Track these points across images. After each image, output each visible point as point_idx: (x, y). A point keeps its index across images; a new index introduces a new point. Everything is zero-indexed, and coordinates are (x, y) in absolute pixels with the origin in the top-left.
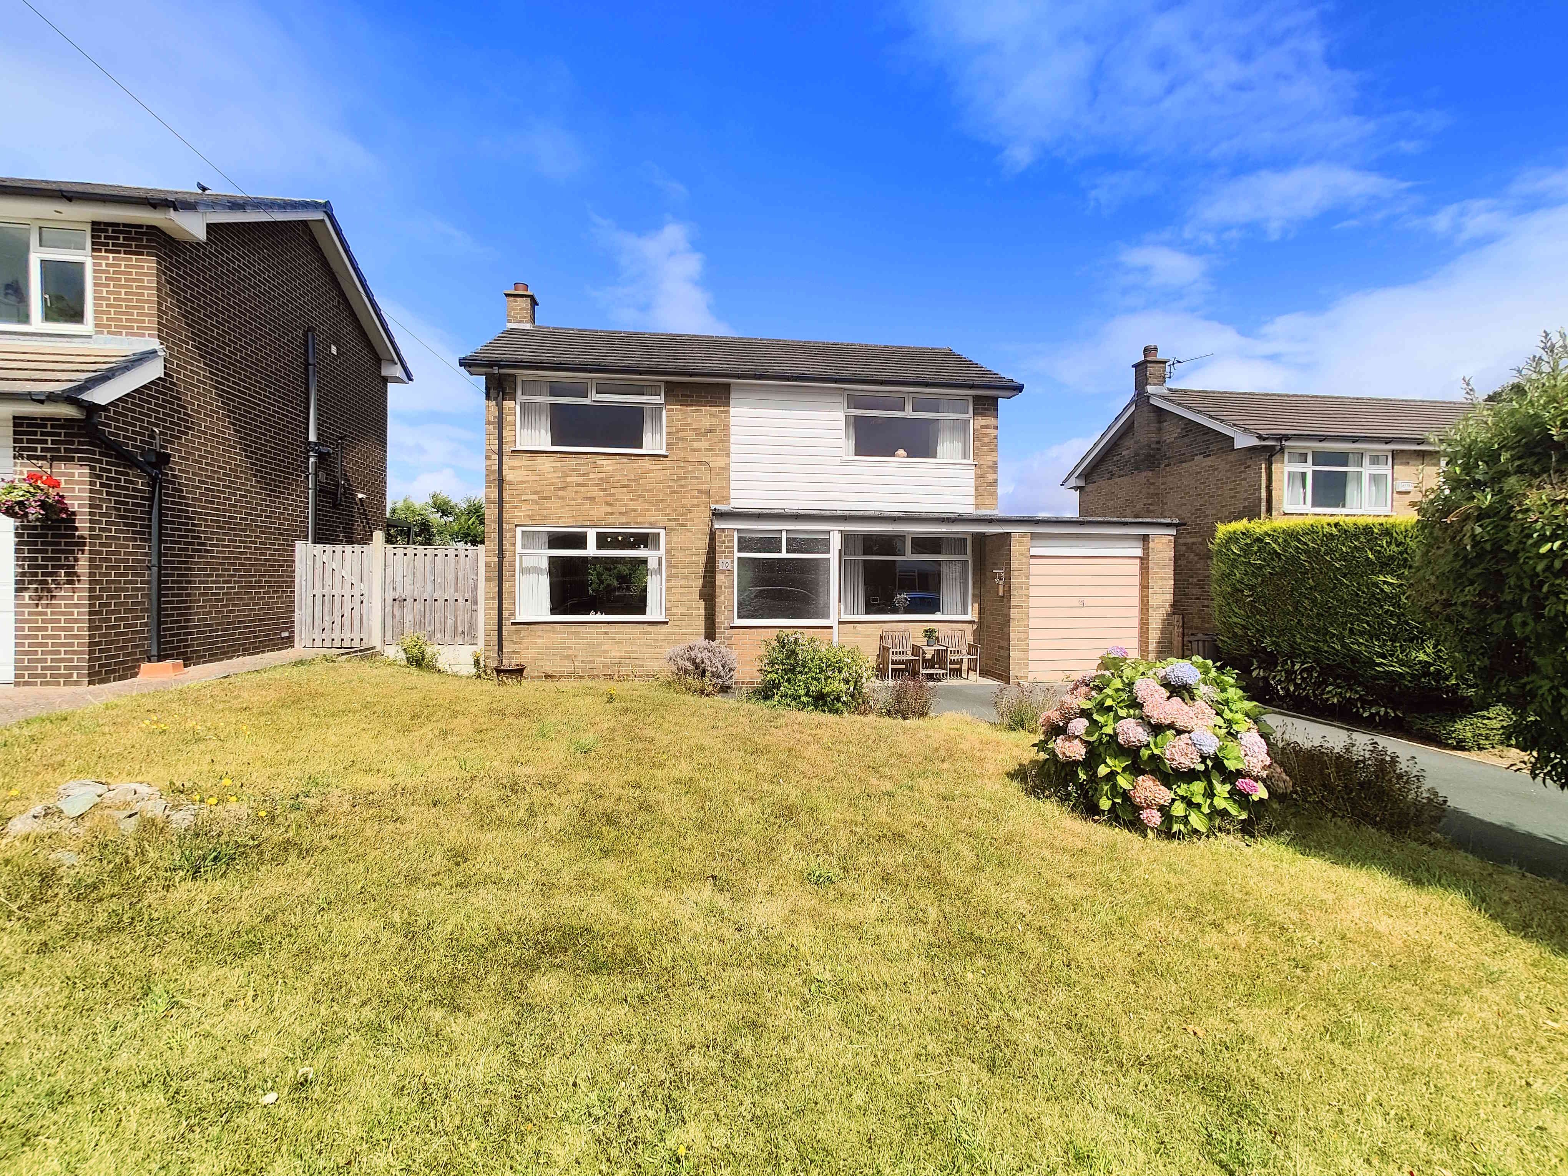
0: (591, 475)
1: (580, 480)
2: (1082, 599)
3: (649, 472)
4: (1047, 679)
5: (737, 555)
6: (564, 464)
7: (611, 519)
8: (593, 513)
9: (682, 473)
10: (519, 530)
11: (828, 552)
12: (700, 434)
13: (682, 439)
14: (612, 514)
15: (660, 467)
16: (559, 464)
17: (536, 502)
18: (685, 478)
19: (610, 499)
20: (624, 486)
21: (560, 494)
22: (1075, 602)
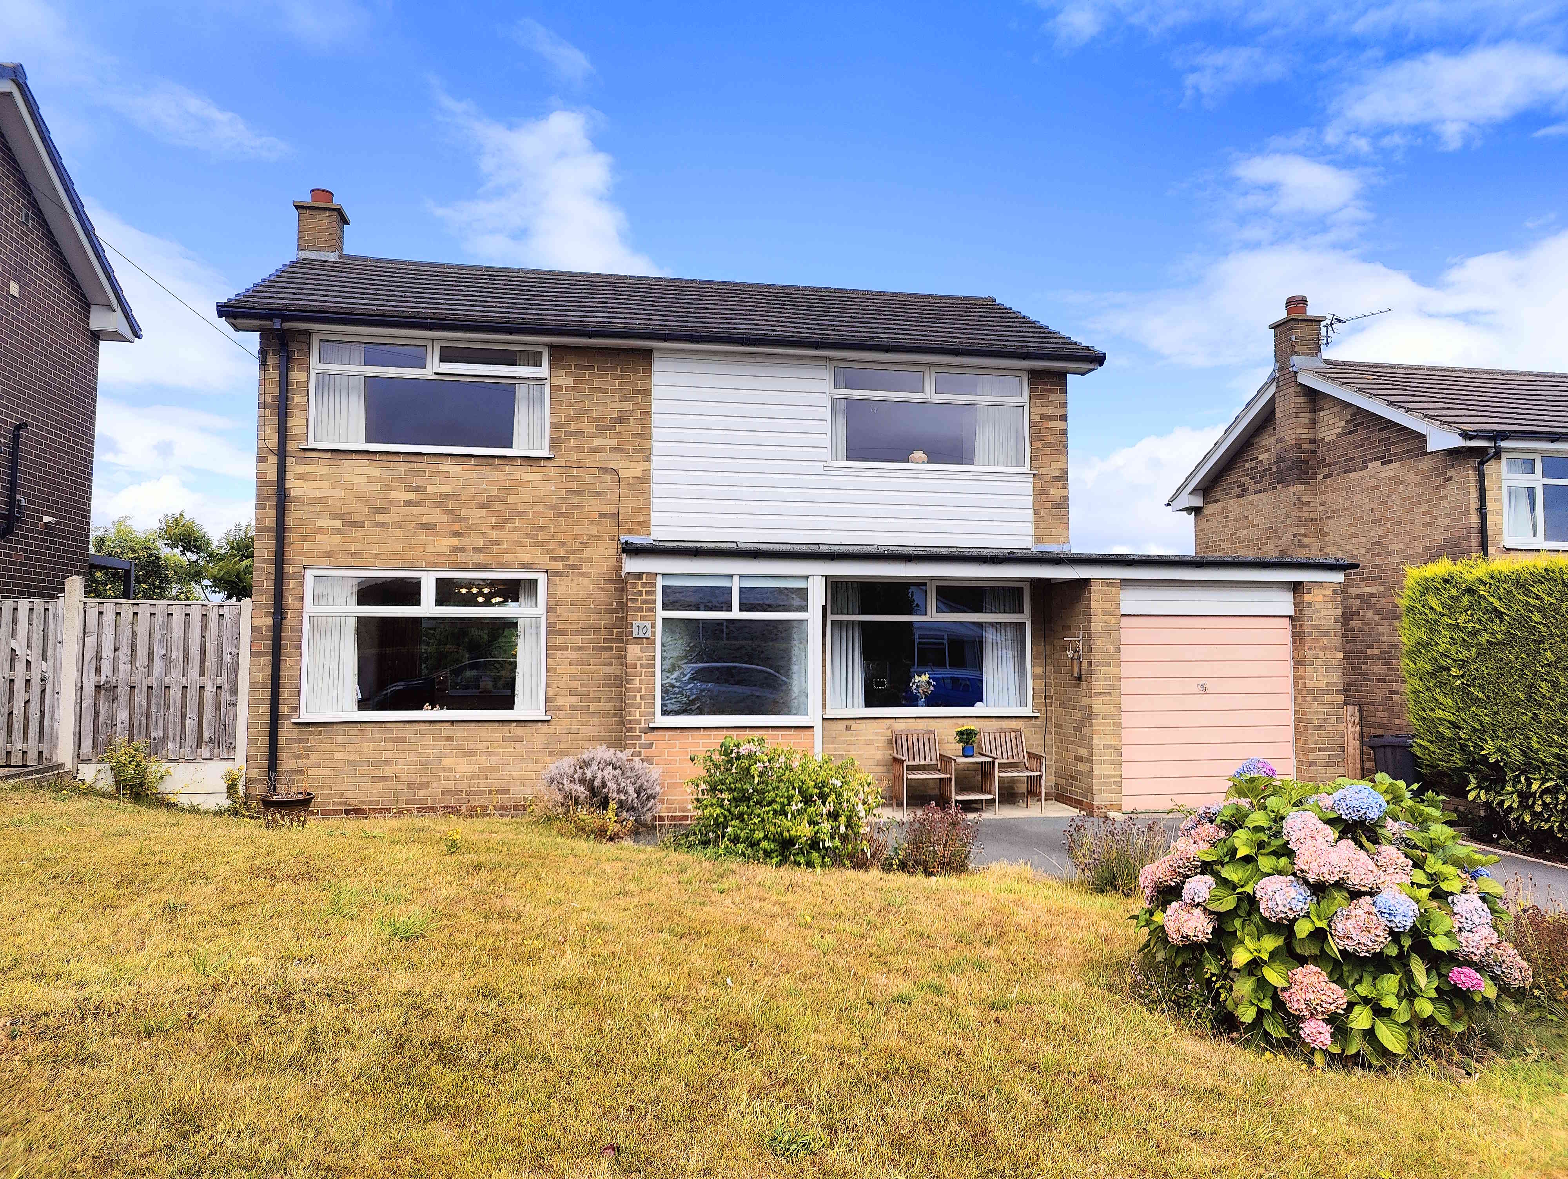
0: (430, 489)
1: (411, 496)
2: (1202, 681)
3: (522, 483)
4: (1152, 808)
5: (661, 614)
6: (385, 472)
7: (461, 558)
8: (430, 549)
9: (574, 486)
10: (309, 574)
11: (804, 609)
12: (604, 426)
13: (575, 434)
14: (461, 550)
15: (538, 476)
16: (376, 471)
17: (338, 531)
18: (578, 493)
19: (457, 527)
20: (482, 506)
21: (380, 518)
22: (1192, 686)
